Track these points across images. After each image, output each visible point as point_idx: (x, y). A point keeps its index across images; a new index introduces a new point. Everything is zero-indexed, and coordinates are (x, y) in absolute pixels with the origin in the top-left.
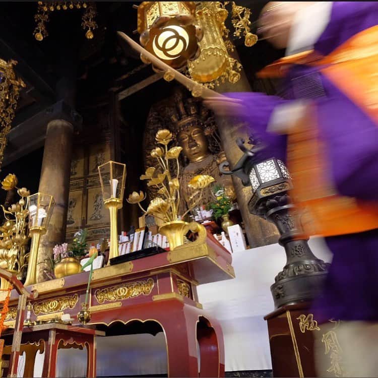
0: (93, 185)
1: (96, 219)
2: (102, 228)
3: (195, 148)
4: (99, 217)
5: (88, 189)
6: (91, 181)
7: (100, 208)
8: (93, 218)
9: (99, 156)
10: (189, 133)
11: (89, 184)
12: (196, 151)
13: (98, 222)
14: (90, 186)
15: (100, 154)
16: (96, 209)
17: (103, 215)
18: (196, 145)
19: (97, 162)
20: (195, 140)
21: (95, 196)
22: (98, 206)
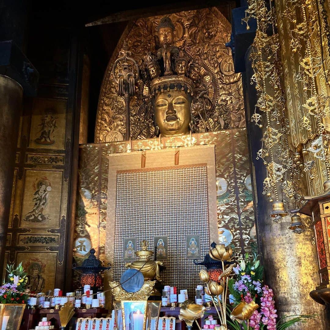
0: (35, 166)
1: (36, 220)
2: (44, 236)
3: (174, 122)
4: (40, 219)
5: (26, 170)
6: (32, 158)
7: (43, 204)
8: (31, 218)
9: (48, 119)
10: (170, 99)
11: (29, 162)
12: (174, 127)
13: (38, 225)
14: (31, 166)
15: (49, 116)
16: (36, 204)
17: (46, 216)
18: (176, 118)
19: (43, 128)
20: (175, 112)
21: (36, 183)
22: (40, 200)
